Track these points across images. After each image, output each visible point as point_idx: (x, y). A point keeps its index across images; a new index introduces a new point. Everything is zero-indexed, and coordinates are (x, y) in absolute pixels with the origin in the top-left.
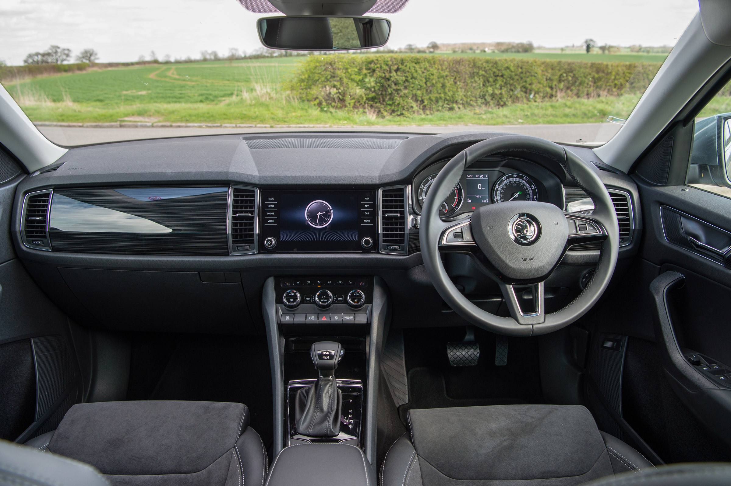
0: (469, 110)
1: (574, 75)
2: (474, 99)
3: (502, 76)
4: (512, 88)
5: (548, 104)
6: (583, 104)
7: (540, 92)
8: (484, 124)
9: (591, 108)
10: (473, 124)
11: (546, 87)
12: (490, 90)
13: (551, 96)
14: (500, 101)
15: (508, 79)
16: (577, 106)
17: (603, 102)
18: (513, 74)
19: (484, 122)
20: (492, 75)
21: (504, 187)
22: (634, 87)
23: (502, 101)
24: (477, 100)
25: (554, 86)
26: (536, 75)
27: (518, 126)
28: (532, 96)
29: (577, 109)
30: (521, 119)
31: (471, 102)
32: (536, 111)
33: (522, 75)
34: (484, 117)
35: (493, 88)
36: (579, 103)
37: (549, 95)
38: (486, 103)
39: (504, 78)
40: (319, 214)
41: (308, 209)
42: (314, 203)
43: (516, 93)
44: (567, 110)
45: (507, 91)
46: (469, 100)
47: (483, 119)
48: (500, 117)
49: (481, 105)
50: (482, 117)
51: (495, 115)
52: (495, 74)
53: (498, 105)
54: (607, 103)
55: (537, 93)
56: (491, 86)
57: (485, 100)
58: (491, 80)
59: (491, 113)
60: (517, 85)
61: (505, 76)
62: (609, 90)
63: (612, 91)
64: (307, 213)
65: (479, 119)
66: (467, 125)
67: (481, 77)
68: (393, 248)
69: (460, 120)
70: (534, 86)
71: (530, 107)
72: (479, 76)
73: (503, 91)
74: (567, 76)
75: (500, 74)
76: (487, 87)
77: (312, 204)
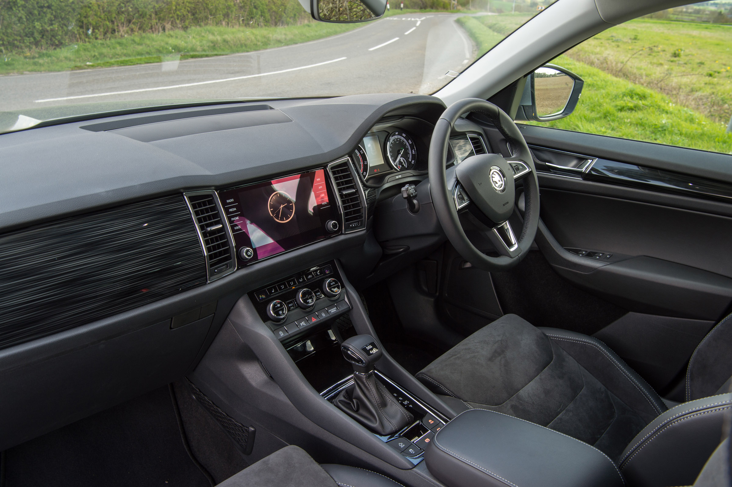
0: (16, 53)
1: (133, 5)
2: (19, 38)
3: (49, 7)
4: (65, 22)
5: (113, 41)
6: (153, 40)
7: (100, 26)
8: (45, 71)
9: (163, 44)
10: (29, 71)
11: (105, 20)
12: (37, 25)
13: (114, 31)
14: (54, 39)
15: (58, 11)
16: (148, 42)
17: (172, 36)
18: (63, 4)
19: (43, 69)
20: (36, 6)
21: (391, 146)
22: (196, 18)
23: (56, 39)
24: (24, 40)
25: (114, 19)
26: (90, 5)
27: (89, 70)
28: (90, 32)
29: (149, 46)
30: (88, 61)
31: (16, 42)
32: (105, 51)
33: (73, 5)
34: (41, 61)
35: (41, 23)
36: (148, 38)
37: (110, 30)
38: (37, 43)
39: (52, 10)
40: (282, 206)
41: (270, 203)
42: (273, 196)
43: (70, 28)
44: (140, 48)
45: (60, 25)
46: (11, 40)
47: (41, 65)
48: (61, 61)
49: (31, 46)
50: (38, 62)
51: (54, 58)
52: (39, 5)
53: (52, 45)
54: (177, 37)
55: (95, 28)
56: (38, 20)
57: (35, 38)
58: (36, 12)
59: (49, 56)
60: (71, 19)
61: (53, 8)
62: (172, 23)
63: (176, 23)
64: (270, 209)
65: (35, 64)
66: (22, 74)
67: (20, 9)
68: (355, 225)
69: (9, 68)
70: (90, 19)
71: (95, 46)
72: (19, 7)
73: (56, 26)
74: (125, 6)
75: (46, 5)
76: (33, 21)
77: (272, 197)
